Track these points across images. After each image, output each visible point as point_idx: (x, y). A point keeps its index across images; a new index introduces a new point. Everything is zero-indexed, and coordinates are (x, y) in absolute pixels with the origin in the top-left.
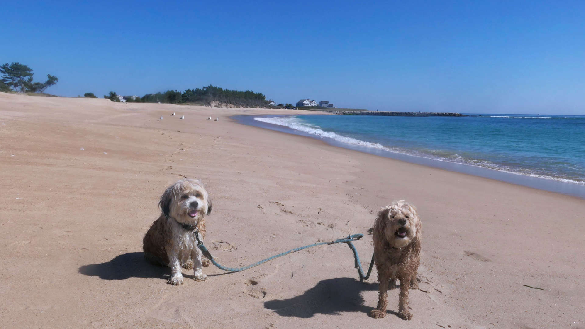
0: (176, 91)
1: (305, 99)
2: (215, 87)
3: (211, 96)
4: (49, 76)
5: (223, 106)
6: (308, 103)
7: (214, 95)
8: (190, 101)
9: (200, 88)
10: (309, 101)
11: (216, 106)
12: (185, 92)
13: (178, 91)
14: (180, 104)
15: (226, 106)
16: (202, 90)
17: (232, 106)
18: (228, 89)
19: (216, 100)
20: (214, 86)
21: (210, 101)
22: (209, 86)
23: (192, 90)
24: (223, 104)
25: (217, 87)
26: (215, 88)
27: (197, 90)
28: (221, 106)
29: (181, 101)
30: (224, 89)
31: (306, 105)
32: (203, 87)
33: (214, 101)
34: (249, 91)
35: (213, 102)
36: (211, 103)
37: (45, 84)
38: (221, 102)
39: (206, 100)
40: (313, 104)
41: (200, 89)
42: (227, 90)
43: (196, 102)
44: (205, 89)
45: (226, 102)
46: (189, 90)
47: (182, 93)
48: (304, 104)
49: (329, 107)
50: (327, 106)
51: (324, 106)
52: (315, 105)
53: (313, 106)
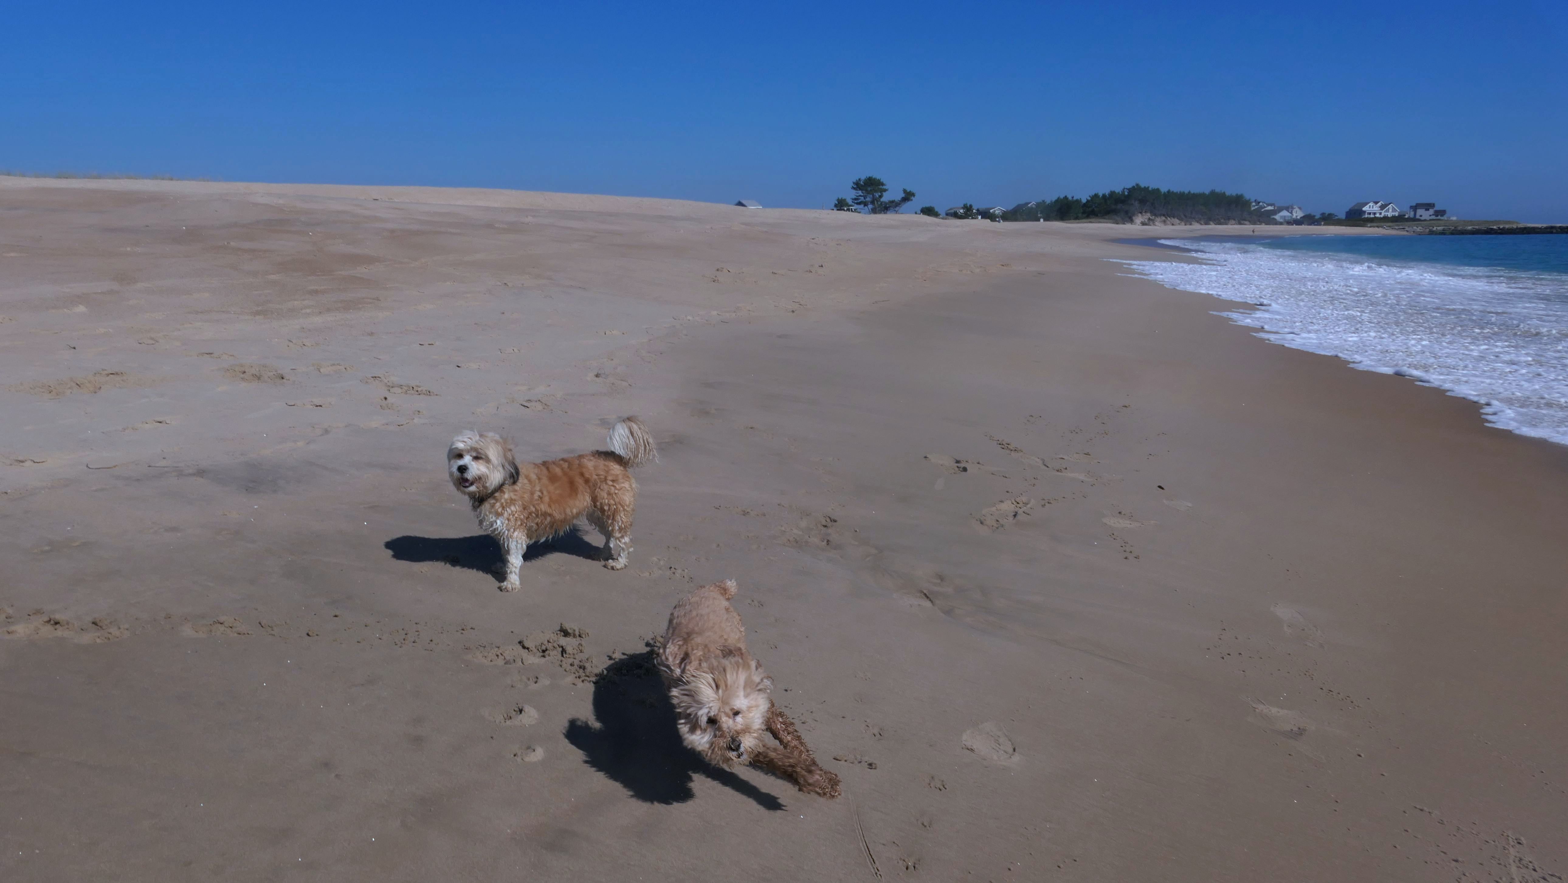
0: (1073, 197)
1: (1368, 201)
2: (1145, 187)
3: (1136, 204)
4: (905, 191)
5: (1157, 223)
7: (1142, 201)
8: (1097, 216)
9: (1118, 189)
10: (1379, 204)
11: (1143, 224)
12: (1089, 198)
13: (1075, 199)
14: (1078, 221)
15: (1164, 221)
16: (1121, 193)
17: (1176, 221)
18: (1172, 190)
19: (1146, 212)
20: (1143, 186)
21: (1134, 215)
22: (1134, 187)
23: (1103, 195)
24: (1158, 219)
25: (1148, 187)
26: (1146, 189)
27: (1112, 193)
28: (1154, 222)
29: (1080, 215)
30: (1164, 189)
31: (1370, 214)
32: (1124, 189)
33: (1141, 213)
34: (1216, 191)
35: (1140, 215)
36: (1134, 218)
37: (900, 201)
38: (1156, 215)
39: (1127, 212)
40: (1388, 211)
41: (1117, 191)
42: (1169, 191)
43: (1107, 217)
44: (1126, 193)
45: (1164, 215)
46: (1096, 195)
47: (1084, 201)
48: (1365, 212)
49: (1433, 217)
50: (1430, 216)
51: (1421, 216)
52: (1394, 214)
53: (1389, 216)
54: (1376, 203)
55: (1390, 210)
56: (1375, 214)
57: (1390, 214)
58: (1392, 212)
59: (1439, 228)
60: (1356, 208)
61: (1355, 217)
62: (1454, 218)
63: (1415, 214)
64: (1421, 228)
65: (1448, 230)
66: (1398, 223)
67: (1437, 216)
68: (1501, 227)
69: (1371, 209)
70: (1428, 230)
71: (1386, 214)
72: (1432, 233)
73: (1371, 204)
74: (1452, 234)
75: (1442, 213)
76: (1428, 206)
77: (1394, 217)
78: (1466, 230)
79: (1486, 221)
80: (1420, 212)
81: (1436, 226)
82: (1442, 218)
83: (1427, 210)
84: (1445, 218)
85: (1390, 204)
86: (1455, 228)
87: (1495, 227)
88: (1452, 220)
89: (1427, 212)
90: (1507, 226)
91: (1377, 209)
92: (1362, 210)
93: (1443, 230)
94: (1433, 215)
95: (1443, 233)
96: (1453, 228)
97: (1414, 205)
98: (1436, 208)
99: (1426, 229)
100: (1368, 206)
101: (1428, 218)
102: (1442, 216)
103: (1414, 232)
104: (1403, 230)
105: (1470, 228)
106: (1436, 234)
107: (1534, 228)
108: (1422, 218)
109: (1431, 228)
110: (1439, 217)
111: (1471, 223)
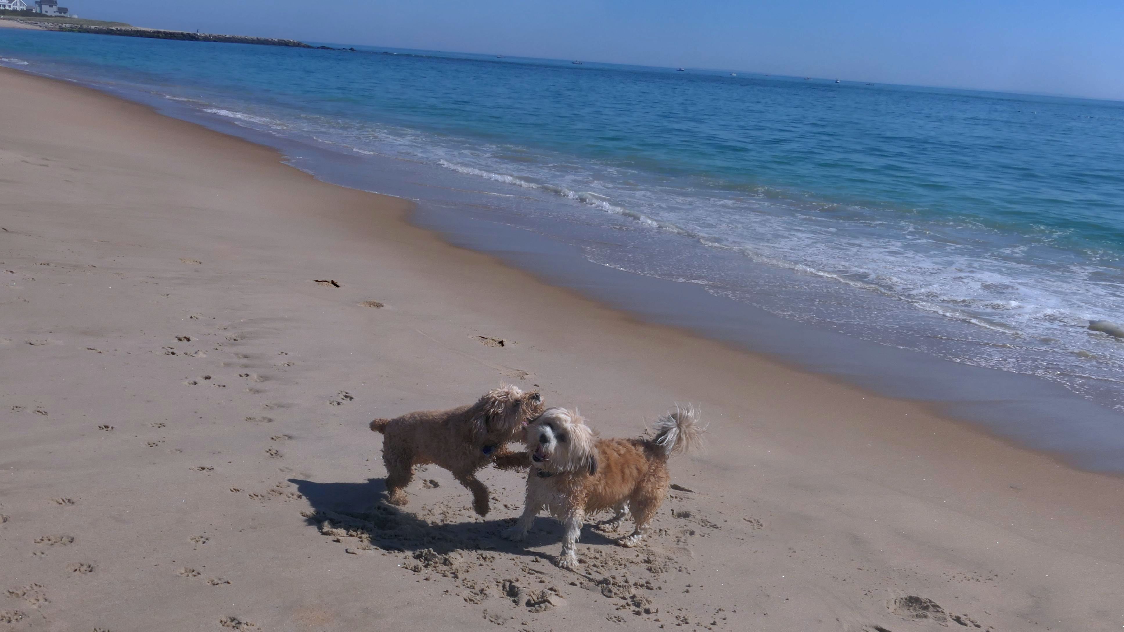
49: (58, 14)
50: (55, 12)
51: (46, 12)
52: (22, 7)
53: (18, 9)
55: (18, 4)
57: (19, 8)
58: (20, 5)
59: (67, 25)
62: (76, 17)
63: (40, 10)
64: (52, 24)
65: (75, 28)
66: (29, 18)
67: (60, 13)
68: (119, 28)
70: (58, 27)
71: (15, 7)
72: (61, 29)
74: (80, 32)
75: (63, 10)
77: (22, 11)
78: (90, 29)
79: (104, 22)
81: (65, 23)
82: (65, 15)
83: (51, 6)
84: (67, 15)
86: (81, 26)
87: (114, 28)
88: (75, 18)
89: (51, 8)
90: (123, 28)
93: (71, 28)
94: (57, 12)
95: (71, 30)
96: (79, 26)
98: (58, 6)
99: (56, 25)
101: (54, 15)
102: (65, 13)
103: (46, 27)
104: (35, 25)
105: (93, 27)
106: (66, 31)
107: (144, 32)
108: (49, 14)
109: (60, 24)
110: (63, 14)
111: (93, 23)
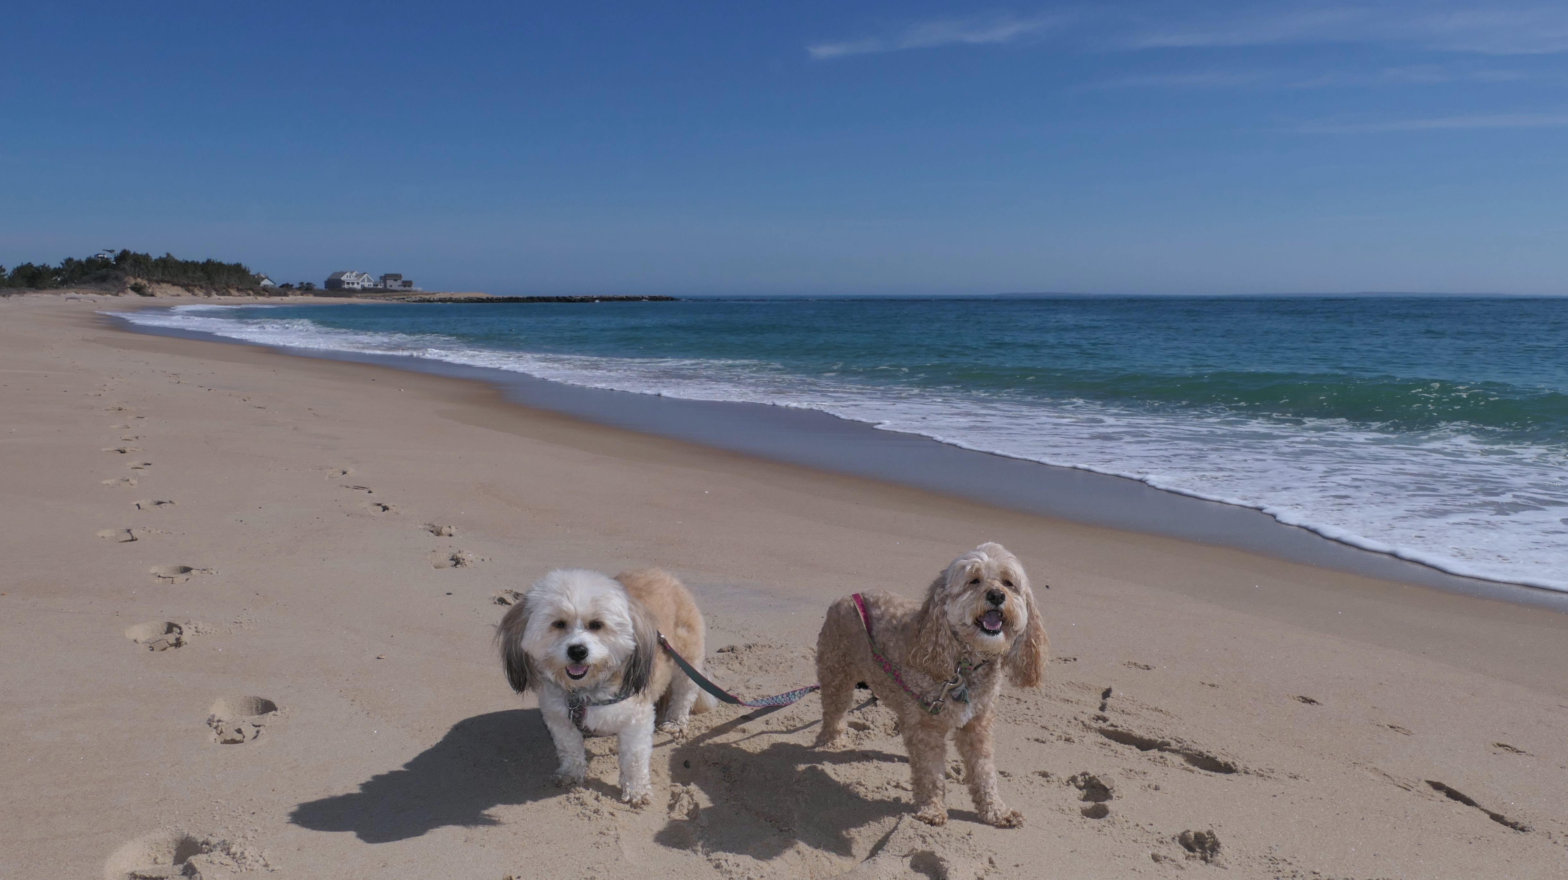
1: (345, 271)
6: (352, 279)
10: (354, 274)
31: (348, 283)
40: (363, 281)
48: (343, 282)
49: (402, 288)
50: (399, 286)
51: (391, 286)
52: (369, 284)
53: (365, 286)
54: (352, 272)
55: (366, 280)
56: (353, 284)
57: (366, 284)
60: (334, 278)
61: (334, 286)
62: (421, 288)
63: (385, 285)
64: (400, 300)
66: (378, 294)
67: (405, 287)
69: (349, 278)
71: (363, 283)
73: (348, 274)
74: (428, 302)
75: (407, 284)
76: (396, 277)
77: (369, 287)
80: (389, 282)
81: (411, 297)
82: (411, 289)
83: (396, 280)
84: (413, 289)
85: (365, 273)
86: (427, 297)
88: (420, 291)
89: (396, 282)
91: (352, 278)
92: (340, 280)
94: (401, 285)
97: (383, 275)
98: (403, 279)
100: (345, 276)
102: (410, 286)
103: (392, 301)
104: (382, 299)
106: (415, 302)
110: (408, 289)
